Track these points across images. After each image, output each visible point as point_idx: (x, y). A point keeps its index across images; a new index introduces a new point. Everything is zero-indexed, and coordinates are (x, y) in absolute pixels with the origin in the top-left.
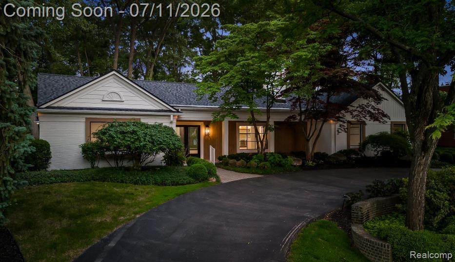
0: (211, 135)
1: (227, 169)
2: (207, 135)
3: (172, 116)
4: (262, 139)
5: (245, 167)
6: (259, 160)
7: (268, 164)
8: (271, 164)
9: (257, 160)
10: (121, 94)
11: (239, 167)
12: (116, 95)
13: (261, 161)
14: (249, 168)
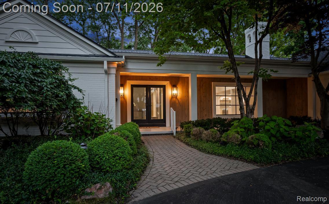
0: (179, 96)
1: (187, 144)
2: (174, 97)
3: (105, 63)
4: (247, 94)
5: (216, 142)
6: (245, 128)
7: (263, 136)
8: (270, 138)
9: (239, 130)
10: (34, 33)
11: (207, 141)
12: (26, 34)
13: (248, 130)
14: (224, 144)
